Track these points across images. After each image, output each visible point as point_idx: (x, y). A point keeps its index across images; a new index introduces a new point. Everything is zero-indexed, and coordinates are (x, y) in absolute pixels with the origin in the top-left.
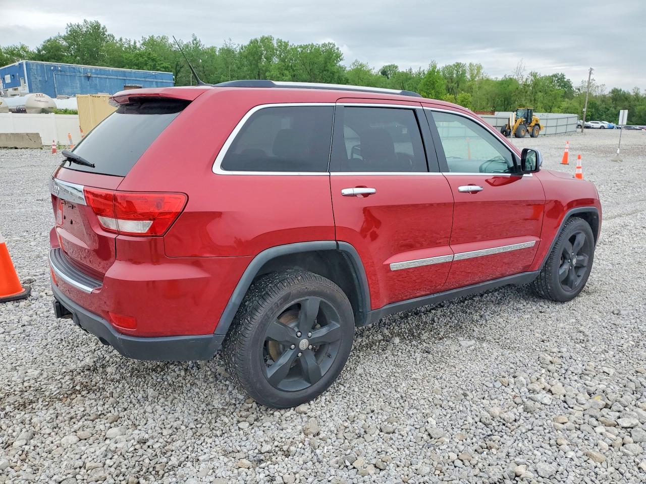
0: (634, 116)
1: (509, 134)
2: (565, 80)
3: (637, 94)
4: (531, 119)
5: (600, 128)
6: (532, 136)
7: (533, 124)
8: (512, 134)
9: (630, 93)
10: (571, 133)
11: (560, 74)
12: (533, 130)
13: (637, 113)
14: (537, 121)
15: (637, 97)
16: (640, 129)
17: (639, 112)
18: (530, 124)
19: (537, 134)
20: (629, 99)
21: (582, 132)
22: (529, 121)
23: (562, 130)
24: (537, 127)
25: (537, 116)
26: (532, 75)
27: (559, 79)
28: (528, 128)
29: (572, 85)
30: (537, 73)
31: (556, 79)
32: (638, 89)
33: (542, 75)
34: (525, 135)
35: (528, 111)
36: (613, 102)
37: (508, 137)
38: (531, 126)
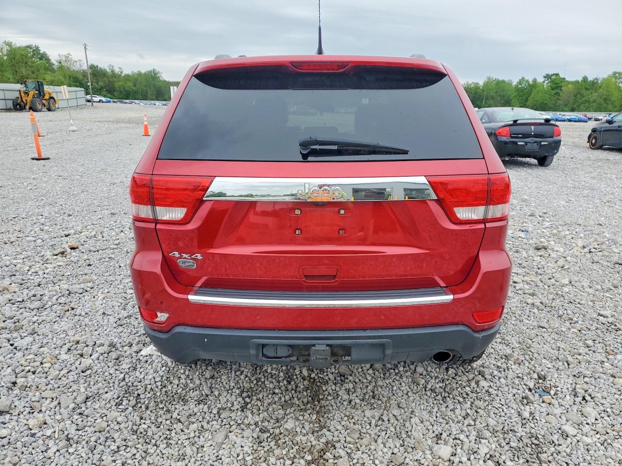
0: (115, 91)
1: (25, 108)
2: (41, 52)
3: (112, 71)
4: (44, 92)
5: (99, 102)
6: (49, 110)
7: (47, 97)
8: (27, 107)
9: (106, 70)
10: (83, 106)
11: (34, 46)
12: (49, 103)
13: (118, 89)
14: (50, 94)
15: (113, 74)
16: (131, 103)
17: (120, 88)
18: (44, 97)
19: (54, 108)
20: (107, 75)
21: (92, 105)
22: (42, 94)
23: (73, 103)
24: (52, 100)
25: (47, 88)
26: (6, 45)
27: (34, 50)
28: (44, 101)
29: (50, 58)
30: (11, 43)
31: (31, 50)
32: (113, 67)
33: (18, 45)
34: (42, 108)
35: (38, 83)
36: (93, 77)
37: (24, 110)
38: (45, 100)
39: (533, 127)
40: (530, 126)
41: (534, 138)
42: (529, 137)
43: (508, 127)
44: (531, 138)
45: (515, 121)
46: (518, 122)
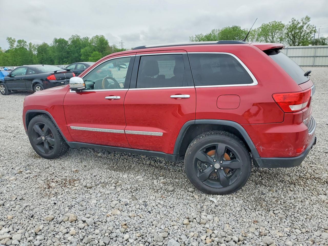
39: (64, 74)
40: (63, 74)
41: (67, 79)
42: (65, 79)
43: (54, 75)
44: (66, 79)
45: (55, 72)
46: (57, 72)
